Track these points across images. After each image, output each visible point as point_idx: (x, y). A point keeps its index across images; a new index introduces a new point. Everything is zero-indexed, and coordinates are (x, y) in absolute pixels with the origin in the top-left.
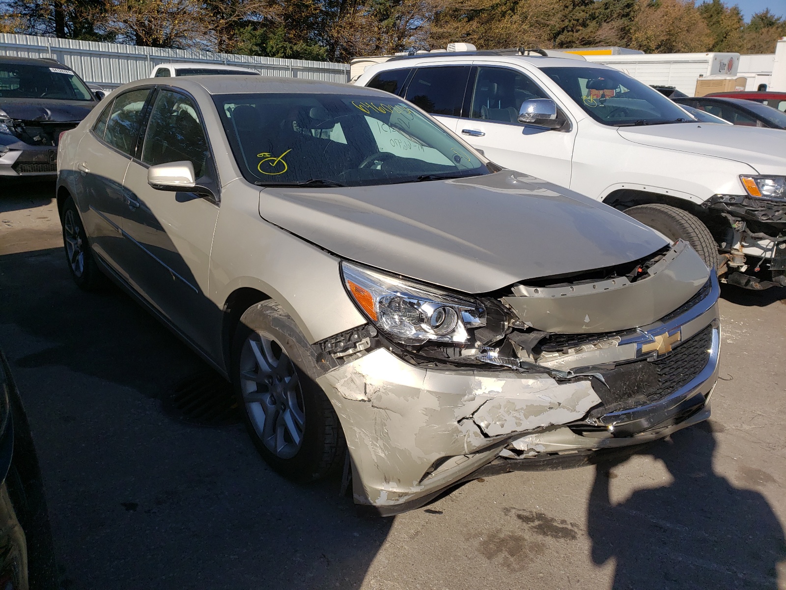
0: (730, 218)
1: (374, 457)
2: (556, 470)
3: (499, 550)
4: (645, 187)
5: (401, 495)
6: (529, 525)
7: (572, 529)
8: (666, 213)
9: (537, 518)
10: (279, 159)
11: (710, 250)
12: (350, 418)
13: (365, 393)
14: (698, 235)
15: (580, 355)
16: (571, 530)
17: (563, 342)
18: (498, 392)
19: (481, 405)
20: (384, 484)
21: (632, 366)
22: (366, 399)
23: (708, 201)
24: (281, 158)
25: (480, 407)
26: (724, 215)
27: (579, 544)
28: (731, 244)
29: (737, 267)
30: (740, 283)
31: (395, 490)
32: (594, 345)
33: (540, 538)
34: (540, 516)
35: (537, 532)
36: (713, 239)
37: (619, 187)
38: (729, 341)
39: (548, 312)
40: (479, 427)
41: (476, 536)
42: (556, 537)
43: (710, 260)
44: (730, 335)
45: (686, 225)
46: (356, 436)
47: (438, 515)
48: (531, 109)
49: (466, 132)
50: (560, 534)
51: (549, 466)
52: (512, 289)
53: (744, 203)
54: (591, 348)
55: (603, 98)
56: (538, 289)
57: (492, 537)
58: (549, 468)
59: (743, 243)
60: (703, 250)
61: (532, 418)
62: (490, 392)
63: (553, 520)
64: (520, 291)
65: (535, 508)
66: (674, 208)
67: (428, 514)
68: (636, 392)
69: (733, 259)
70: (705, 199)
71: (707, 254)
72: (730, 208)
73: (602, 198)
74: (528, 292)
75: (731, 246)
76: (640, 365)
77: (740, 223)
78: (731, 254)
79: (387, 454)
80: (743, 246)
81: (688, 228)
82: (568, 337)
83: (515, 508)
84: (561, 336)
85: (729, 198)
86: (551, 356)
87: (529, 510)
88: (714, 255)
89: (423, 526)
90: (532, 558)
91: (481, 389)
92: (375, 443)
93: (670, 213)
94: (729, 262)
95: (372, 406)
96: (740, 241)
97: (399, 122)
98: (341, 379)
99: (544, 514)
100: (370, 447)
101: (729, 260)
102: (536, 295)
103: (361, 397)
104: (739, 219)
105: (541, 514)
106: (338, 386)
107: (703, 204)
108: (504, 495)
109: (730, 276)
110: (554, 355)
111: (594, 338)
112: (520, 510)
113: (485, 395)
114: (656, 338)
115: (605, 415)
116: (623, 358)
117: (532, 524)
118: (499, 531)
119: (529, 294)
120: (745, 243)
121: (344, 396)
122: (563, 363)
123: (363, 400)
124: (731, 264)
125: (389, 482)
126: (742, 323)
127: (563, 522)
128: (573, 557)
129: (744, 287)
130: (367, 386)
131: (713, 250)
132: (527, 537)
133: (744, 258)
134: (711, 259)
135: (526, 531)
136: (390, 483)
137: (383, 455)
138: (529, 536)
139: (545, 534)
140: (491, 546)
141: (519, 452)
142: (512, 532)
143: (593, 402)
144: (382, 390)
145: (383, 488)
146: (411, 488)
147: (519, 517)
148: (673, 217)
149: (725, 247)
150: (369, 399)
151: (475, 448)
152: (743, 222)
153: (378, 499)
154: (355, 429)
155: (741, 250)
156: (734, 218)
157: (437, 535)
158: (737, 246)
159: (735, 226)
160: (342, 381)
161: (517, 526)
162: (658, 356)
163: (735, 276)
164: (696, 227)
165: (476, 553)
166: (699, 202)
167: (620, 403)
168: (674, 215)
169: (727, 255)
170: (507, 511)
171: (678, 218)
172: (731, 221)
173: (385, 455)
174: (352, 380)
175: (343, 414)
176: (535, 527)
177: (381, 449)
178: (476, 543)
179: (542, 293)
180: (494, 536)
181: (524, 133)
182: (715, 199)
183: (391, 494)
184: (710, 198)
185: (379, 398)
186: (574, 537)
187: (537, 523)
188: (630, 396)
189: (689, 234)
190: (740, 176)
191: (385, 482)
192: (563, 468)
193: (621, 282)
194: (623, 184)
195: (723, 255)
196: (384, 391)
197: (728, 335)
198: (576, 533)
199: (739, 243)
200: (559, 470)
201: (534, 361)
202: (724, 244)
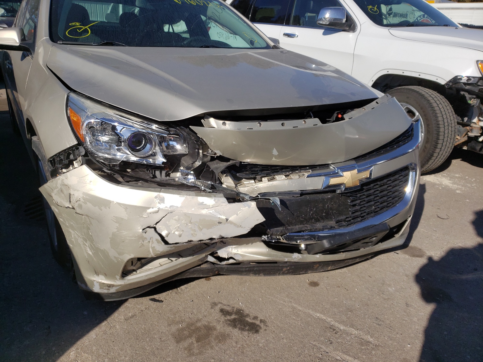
0: (467, 95)
1: (86, 255)
2: (258, 276)
3: (190, 336)
4: (404, 71)
5: (110, 286)
6: (226, 318)
7: (260, 324)
8: (417, 92)
9: (235, 313)
10: (87, 27)
11: (449, 121)
12: (65, 222)
13: (70, 202)
14: (441, 109)
15: (271, 183)
16: (258, 325)
17: (257, 171)
18: (177, 207)
19: (164, 217)
20: (95, 275)
21: (320, 196)
22: (71, 207)
23: (450, 81)
24: (89, 27)
25: (162, 218)
26: (462, 93)
27: (258, 338)
28: (470, 119)
29: (474, 136)
30: (475, 149)
31: (103, 281)
32: (286, 176)
33: (229, 330)
34: (239, 312)
35: (229, 324)
36: (454, 113)
37: (385, 73)
38: (458, 192)
39: (234, 143)
40: (160, 235)
41: (178, 323)
42: (242, 330)
43: (448, 129)
44: (461, 187)
45: (432, 101)
46: (72, 236)
47: (158, 303)
48: (327, 15)
49: (286, 35)
50: (247, 328)
51: (252, 273)
52: (202, 121)
53: (479, 84)
54: (282, 178)
55: (390, 11)
56: (226, 122)
57: (190, 325)
58: (252, 274)
59: (481, 118)
60: (443, 121)
61: (204, 230)
62: (171, 207)
63: (248, 315)
64: (209, 123)
65: (239, 304)
66: (426, 89)
67: (151, 302)
68: (323, 219)
69: (471, 130)
70: (448, 80)
71: (446, 124)
72: (468, 87)
73: (373, 81)
74: (217, 123)
75: (471, 120)
76: (329, 196)
77: (475, 99)
78: (471, 127)
79: (93, 252)
80: (480, 120)
81: (433, 104)
82: (262, 168)
83: (222, 303)
84: (255, 165)
85: (467, 79)
86: (248, 182)
87: (233, 306)
88: (453, 125)
89: (141, 311)
90: (213, 346)
91: (164, 203)
92: (85, 243)
93: (421, 92)
94: (468, 133)
95: (76, 213)
96: (478, 115)
97: (213, 16)
98: (55, 189)
99: (243, 311)
100: (82, 246)
101: (469, 132)
102: (223, 127)
103: (67, 205)
104: (474, 96)
105: (241, 310)
106: (53, 195)
107: (446, 84)
108: (219, 292)
109: (469, 144)
110: (250, 182)
111: (288, 170)
112: (225, 305)
113: (167, 209)
114: (345, 174)
115: (288, 234)
116: (310, 188)
117: (229, 317)
118: (199, 320)
119: (217, 126)
120: (482, 118)
121: (57, 203)
122: (256, 188)
123: (68, 207)
124: (470, 134)
125: (98, 275)
126: (474, 179)
127: (256, 318)
128: (247, 348)
129: (479, 152)
130: (71, 196)
131: (453, 122)
132: (218, 327)
133: (481, 130)
134: (450, 128)
135: (220, 323)
136: (100, 275)
137: (91, 253)
138: (221, 327)
139: (235, 326)
140: (185, 333)
141: (221, 259)
142: (209, 322)
143: (258, 220)
144: (82, 200)
145: (95, 279)
146: (116, 281)
147: (222, 311)
148: (423, 95)
149: (467, 121)
150: (73, 206)
151: (159, 253)
152: (477, 99)
153: (94, 287)
154: (71, 230)
155: (478, 124)
156: (470, 96)
157: (147, 319)
158: (475, 120)
159: (470, 102)
160: (55, 191)
161: (216, 318)
162: (346, 189)
163: (473, 144)
164: (441, 103)
165: (170, 337)
166: (443, 83)
167: (307, 225)
168: (423, 93)
169: (468, 128)
170: (214, 304)
171: (426, 95)
172: (467, 98)
173: (92, 252)
174: (62, 191)
175: (61, 218)
176: (229, 320)
177: (89, 248)
178: (174, 328)
179: (229, 125)
180: (192, 324)
181: (324, 34)
182: (456, 80)
183: (102, 285)
184: (452, 79)
185: (80, 206)
186: (257, 331)
187: (233, 317)
188: (317, 220)
189: (433, 108)
190: (477, 61)
191: (96, 275)
192: (265, 275)
193: (313, 122)
194: (388, 70)
195: (465, 128)
196: (83, 201)
197: (459, 187)
198: (261, 328)
199: (477, 117)
200: (261, 276)
201: (235, 186)
202: (466, 119)
